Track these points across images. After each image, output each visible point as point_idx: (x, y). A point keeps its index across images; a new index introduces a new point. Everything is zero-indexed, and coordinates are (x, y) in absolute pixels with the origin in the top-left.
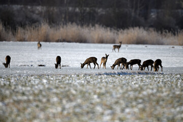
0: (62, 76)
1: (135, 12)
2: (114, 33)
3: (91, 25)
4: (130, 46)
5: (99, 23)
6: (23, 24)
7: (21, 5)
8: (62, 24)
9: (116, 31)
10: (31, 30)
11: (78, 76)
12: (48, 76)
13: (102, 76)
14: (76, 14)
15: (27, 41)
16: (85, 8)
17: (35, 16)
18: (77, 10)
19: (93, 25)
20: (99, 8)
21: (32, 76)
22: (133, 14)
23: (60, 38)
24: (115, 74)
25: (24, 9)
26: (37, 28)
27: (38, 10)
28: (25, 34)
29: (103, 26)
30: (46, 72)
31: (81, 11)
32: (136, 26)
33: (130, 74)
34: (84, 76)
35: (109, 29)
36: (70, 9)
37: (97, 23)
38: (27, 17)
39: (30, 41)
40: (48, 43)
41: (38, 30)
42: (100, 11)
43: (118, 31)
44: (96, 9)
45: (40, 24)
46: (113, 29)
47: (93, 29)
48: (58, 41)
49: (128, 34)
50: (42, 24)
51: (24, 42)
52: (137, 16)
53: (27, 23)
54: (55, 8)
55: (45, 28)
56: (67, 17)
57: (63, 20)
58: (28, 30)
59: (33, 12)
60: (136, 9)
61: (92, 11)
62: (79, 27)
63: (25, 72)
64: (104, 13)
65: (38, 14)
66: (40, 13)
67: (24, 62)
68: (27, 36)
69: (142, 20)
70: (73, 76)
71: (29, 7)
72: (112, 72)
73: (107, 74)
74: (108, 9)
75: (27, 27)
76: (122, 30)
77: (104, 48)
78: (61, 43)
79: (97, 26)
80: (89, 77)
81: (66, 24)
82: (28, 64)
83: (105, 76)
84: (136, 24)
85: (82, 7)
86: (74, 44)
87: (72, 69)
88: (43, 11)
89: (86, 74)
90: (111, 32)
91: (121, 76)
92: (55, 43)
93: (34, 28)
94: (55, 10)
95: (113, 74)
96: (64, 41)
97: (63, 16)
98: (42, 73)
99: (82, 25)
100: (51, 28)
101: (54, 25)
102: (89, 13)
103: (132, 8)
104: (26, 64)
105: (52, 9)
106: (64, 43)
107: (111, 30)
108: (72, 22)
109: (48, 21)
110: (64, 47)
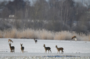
0: (24, 57)
1: (65, 22)
2: (53, 34)
3: (40, 30)
4: (62, 41)
5: (44, 28)
6: (2, 28)
7: (1, 18)
8: (24, 29)
9: (54, 33)
10: (6, 32)
11: (33, 57)
12: (16, 57)
13: (46, 57)
14: (32, 23)
15: (4, 38)
16: (37, 20)
17: (9, 24)
18: (33, 21)
19: (41, 30)
20: (45, 20)
21: (7, 57)
22: (64, 23)
23: (23, 36)
24: (53, 56)
25: (3, 20)
26: (10, 31)
27: (11, 21)
28: (3, 34)
29: (47, 30)
30: (14, 55)
31: (35, 21)
32: (65, 30)
33: (62, 57)
34: (36, 58)
35: (50, 31)
36: (29, 20)
37: (43, 28)
38: (4, 25)
39: (6, 38)
40: (16, 39)
41: (10, 32)
42: (45, 22)
43: (55, 33)
44: (43, 21)
45: (12, 28)
46: (52, 32)
47: (41, 31)
48: (21, 38)
49: (60, 34)
50: (13, 29)
51: (2, 39)
52: (66, 25)
53: (4, 28)
54: (20, 20)
55: (14, 31)
56: (27, 25)
57: (24, 26)
58: (5, 32)
59: (8, 22)
60: (65, 21)
61: (41, 22)
62: (34, 30)
63: (3, 55)
64: (47, 23)
65: (11, 23)
66: (12, 23)
67: (3, 49)
68: (4, 35)
69: (69, 27)
70: (30, 57)
71: (6, 19)
72: (52, 56)
73: (49, 57)
74: (49, 21)
75: (5, 30)
76: (57, 32)
77: (47, 42)
78: (23, 39)
79: (43, 30)
80: (39, 58)
81: (26, 29)
82: (5, 51)
83: (48, 57)
84: (65, 29)
85: (35, 19)
86: (31, 40)
87: (29, 53)
88: (13, 21)
89: (37, 57)
90: (51, 33)
91: (57, 57)
92: (20, 39)
93: (8, 31)
94: (20, 21)
95: (52, 57)
96: (25, 38)
97: (25, 24)
98: (13, 56)
99: (35, 30)
100: (18, 31)
101: (19, 29)
102: (39, 23)
103: (63, 20)
104: (4, 51)
105: (18, 20)
106: (25, 39)
107: (51, 32)
108: (30, 28)
109: (16, 27)
110: (25, 41)
